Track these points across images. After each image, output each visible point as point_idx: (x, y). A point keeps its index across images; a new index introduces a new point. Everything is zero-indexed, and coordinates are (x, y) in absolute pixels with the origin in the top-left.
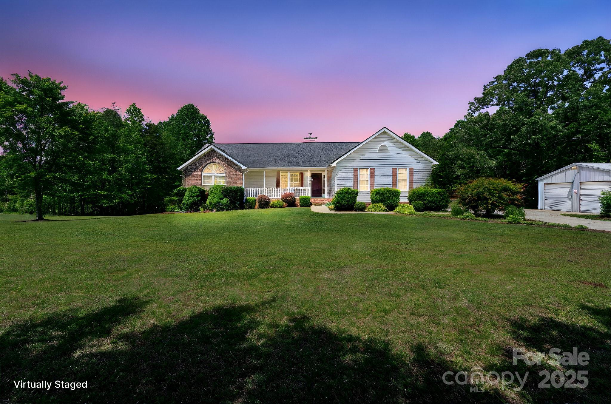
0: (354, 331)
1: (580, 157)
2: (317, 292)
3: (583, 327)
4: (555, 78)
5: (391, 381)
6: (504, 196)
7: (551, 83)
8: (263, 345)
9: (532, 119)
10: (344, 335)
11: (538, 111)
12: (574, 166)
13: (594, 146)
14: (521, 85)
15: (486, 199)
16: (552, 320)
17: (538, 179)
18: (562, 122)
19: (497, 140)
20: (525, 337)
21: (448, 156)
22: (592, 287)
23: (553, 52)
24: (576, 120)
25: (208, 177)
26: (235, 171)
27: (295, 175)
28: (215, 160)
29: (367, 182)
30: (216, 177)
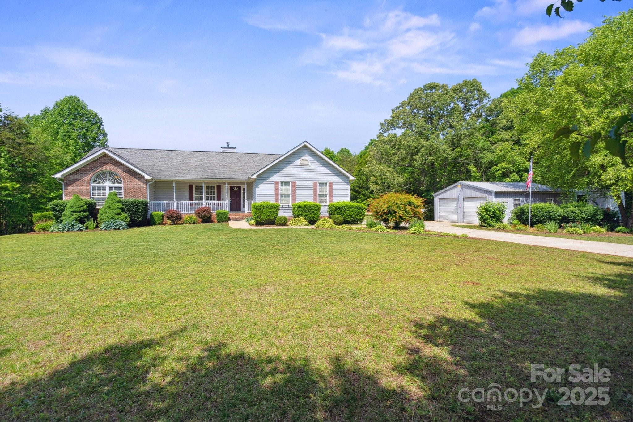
0: (274, 352)
1: (463, 176)
2: (234, 314)
3: (465, 320)
4: (445, 109)
5: (310, 398)
6: (409, 209)
7: (442, 112)
8: (170, 383)
9: (429, 142)
10: (264, 357)
11: (433, 136)
12: (459, 184)
13: (472, 168)
14: (420, 112)
15: (395, 212)
16: (444, 318)
17: (434, 195)
18: (450, 147)
19: (404, 159)
20: (424, 335)
21: (363, 172)
22: (470, 285)
23: (443, 87)
24: (459, 145)
25: (99, 188)
26: (136, 181)
27: (211, 187)
28: (109, 167)
29: (288, 196)
30: (111, 188)
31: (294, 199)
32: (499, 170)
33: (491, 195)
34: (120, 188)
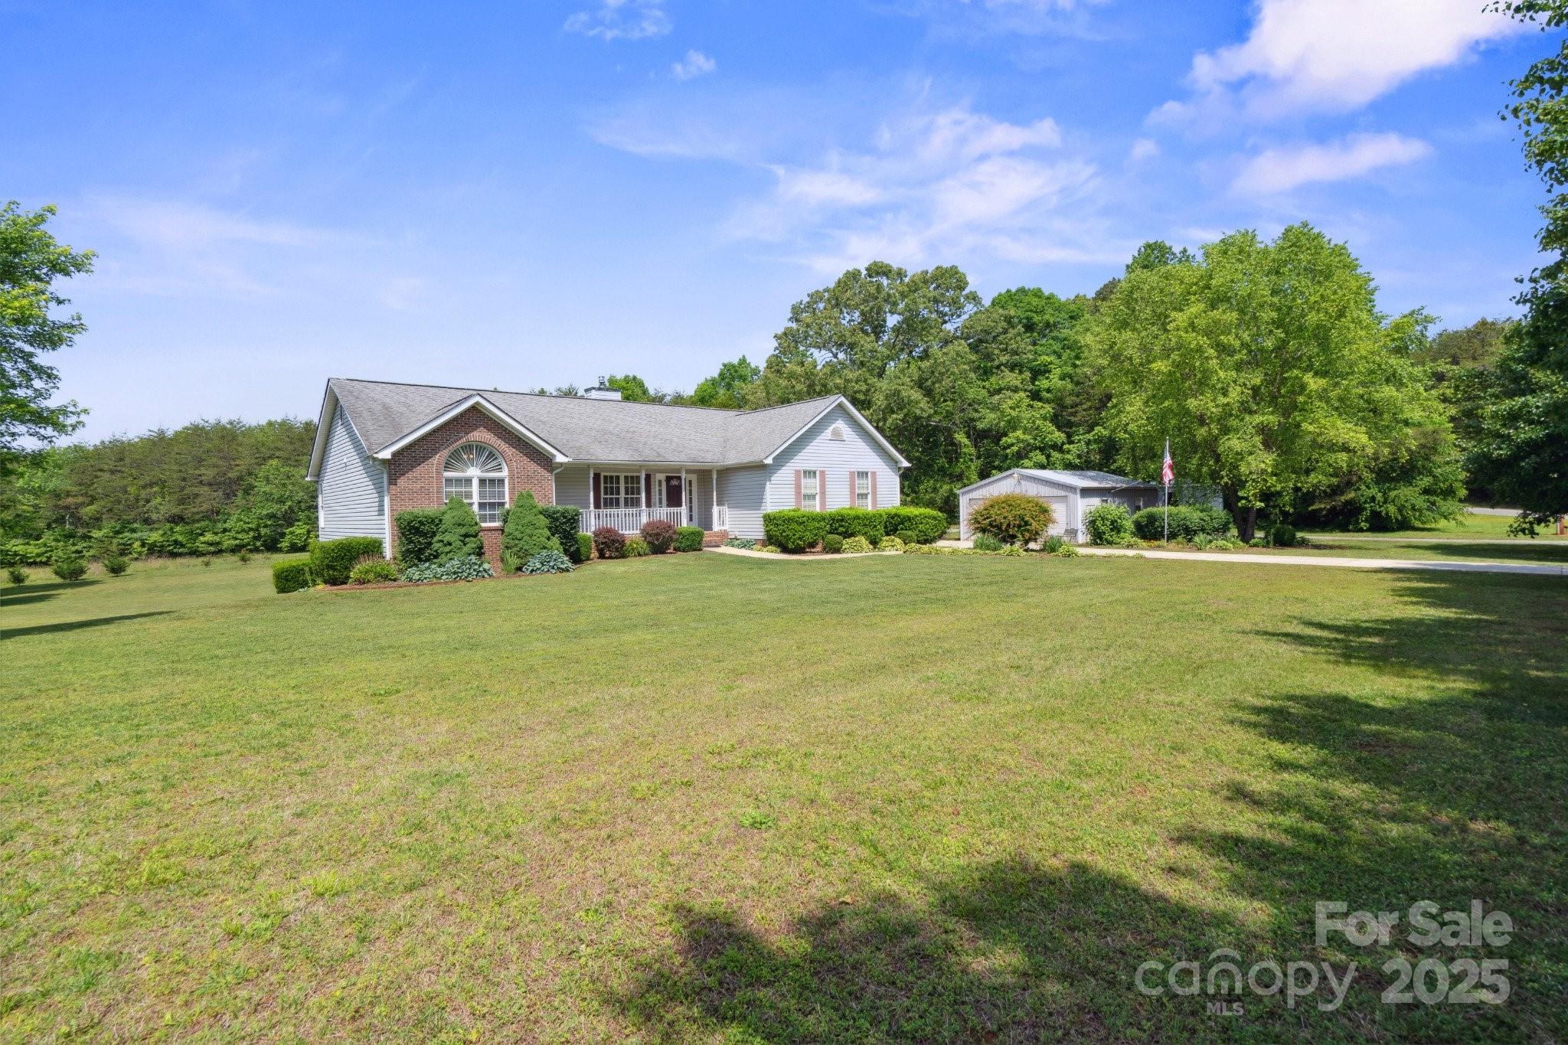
12: (1013, 473)
13: (962, 438)
17: (958, 492)
25: (458, 481)
26: (533, 467)
27: (612, 477)
28: (480, 435)
29: (813, 497)
30: (482, 482)
31: (823, 503)
32: (1013, 445)
33: (1075, 493)
34: (501, 481)
